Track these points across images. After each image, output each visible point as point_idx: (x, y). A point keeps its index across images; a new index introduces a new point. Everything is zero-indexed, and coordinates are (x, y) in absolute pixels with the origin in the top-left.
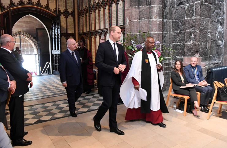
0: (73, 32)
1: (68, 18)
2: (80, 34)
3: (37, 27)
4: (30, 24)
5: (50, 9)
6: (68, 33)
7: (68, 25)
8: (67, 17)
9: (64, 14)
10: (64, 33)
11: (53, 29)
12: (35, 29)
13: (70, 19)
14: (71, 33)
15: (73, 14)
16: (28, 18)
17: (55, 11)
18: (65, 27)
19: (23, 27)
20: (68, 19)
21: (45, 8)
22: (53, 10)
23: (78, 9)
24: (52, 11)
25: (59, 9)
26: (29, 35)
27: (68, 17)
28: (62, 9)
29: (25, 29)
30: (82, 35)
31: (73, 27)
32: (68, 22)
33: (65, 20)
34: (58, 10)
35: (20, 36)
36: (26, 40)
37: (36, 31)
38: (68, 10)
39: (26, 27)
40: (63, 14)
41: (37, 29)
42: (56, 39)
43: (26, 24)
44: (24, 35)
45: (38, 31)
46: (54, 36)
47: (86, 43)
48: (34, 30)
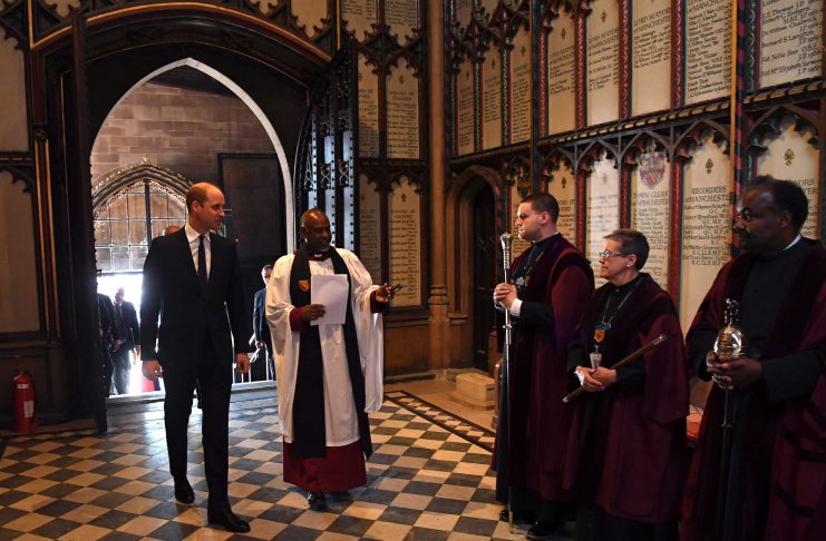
0: (417, 155)
1: (389, 73)
2: (455, 166)
3: (221, 147)
4: (192, 134)
5: (299, 24)
6: (389, 156)
7: (390, 113)
8: (387, 67)
9: (371, 50)
10: (371, 160)
11: (314, 135)
12: (213, 156)
13: (401, 80)
14: (404, 160)
15: (417, 53)
16: (181, 109)
17: (324, 36)
18: (376, 128)
19: (164, 150)
20: (392, 84)
21: (271, 18)
22: (311, 33)
23: (446, 25)
24: (306, 38)
25: (344, 23)
26: (187, 182)
27: (392, 68)
28: (360, 26)
29: (169, 156)
30: (474, 168)
31: (416, 123)
32: (390, 98)
33: (375, 86)
34: (342, 30)
35: (147, 188)
36: (171, 206)
37: (215, 164)
38: (392, 33)
39: (175, 147)
40: (365, 53)
41: (221, 157)
42: (330, 193)
43: (176, 134)
44: (164, 183)
45: (227, 164)
46: (318, 173)
47: (501, 214)
48: (209, 160)
